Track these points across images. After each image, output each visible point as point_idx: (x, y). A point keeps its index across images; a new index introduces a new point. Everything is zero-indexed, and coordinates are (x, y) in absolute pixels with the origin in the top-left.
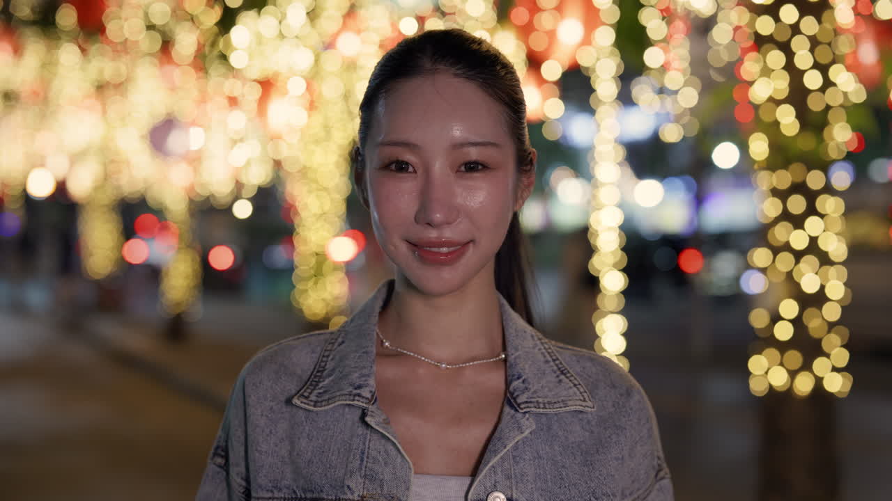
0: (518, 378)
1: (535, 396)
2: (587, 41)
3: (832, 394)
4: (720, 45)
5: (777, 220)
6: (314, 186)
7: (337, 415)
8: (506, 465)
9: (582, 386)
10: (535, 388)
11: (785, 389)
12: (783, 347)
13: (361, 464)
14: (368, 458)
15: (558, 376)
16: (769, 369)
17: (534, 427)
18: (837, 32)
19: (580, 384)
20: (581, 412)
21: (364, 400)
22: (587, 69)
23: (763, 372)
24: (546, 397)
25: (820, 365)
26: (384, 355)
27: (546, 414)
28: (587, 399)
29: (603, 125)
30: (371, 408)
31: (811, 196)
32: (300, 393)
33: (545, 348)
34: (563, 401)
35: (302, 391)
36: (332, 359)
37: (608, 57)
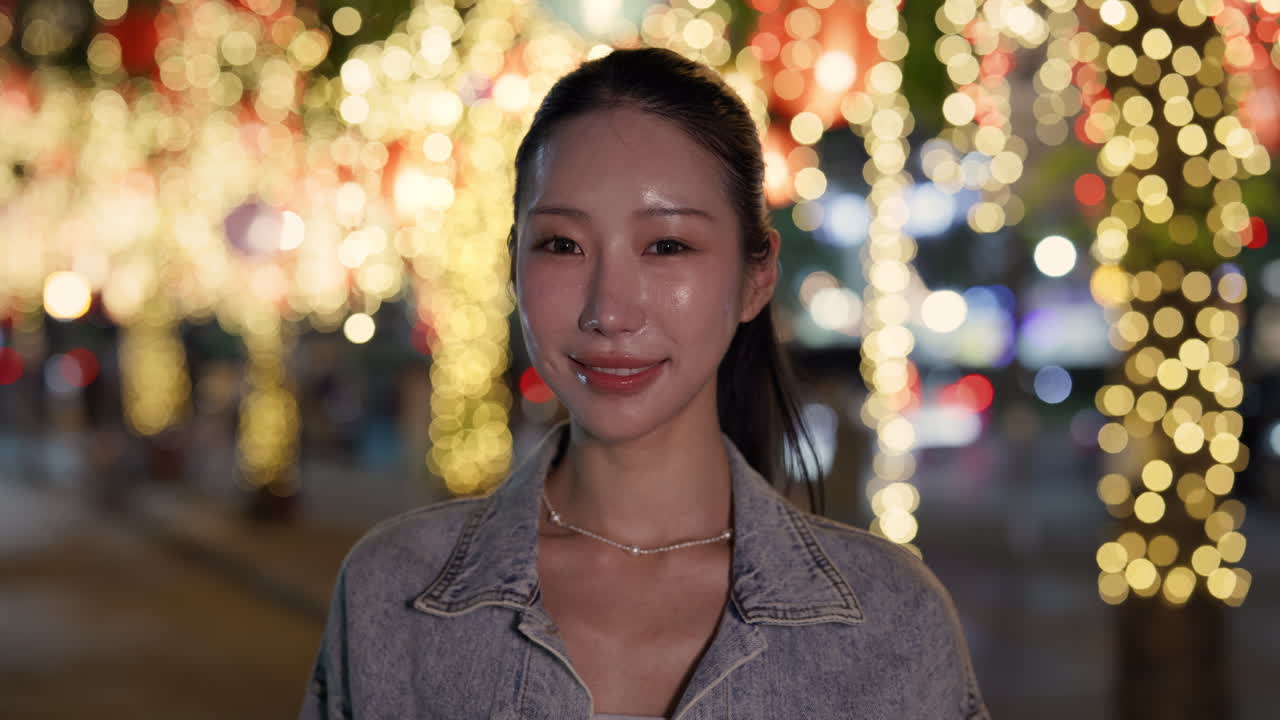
0: (749, 571)
1: (771, 599)
2: (859, 86)
3: (1220, 602)
4: (1051, 92)
5: (1140, 346)
6: (461, 298)
7: (481, 619)
8: (721, 702)
9: (846, 586)
10: (773, 587)
11: (1151, 594)
12: (1148, 531)
13: (516, 693)
14: (526, 683)
15: (811, 570)
16: (1128, 564)
17: (766, 646)
18: (1228, 71)
19: (843, 582)
20: (842, 625)
21: (519, 599)
22: (859, 127)
23: (1120, 569)
24: (789, 602)
25: (1203, 558)
26: (550, 534)
27: (790, 628)
28: (852, 605)
29: (882, 208)
30: (528, 609)
31: (1190, 311)
32: (428, 592)
33: (796, 527)
34: (814, 608)
35: (432, 588)
36: (477, 540)
37: (891, 108)
